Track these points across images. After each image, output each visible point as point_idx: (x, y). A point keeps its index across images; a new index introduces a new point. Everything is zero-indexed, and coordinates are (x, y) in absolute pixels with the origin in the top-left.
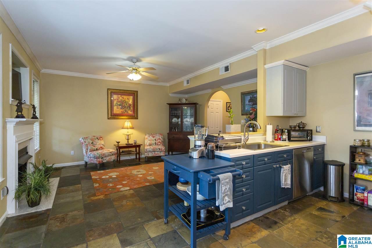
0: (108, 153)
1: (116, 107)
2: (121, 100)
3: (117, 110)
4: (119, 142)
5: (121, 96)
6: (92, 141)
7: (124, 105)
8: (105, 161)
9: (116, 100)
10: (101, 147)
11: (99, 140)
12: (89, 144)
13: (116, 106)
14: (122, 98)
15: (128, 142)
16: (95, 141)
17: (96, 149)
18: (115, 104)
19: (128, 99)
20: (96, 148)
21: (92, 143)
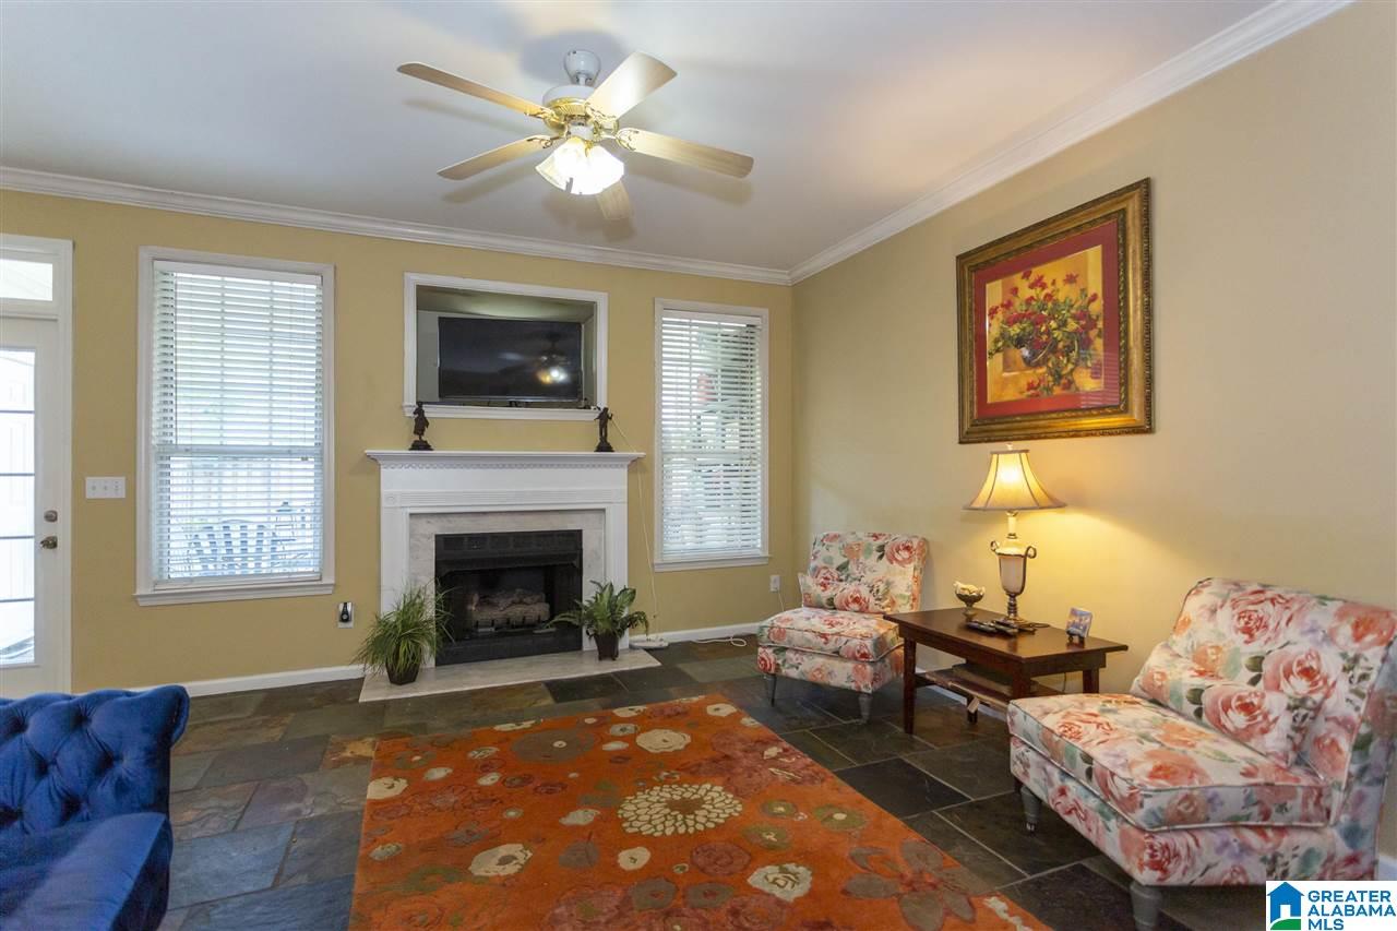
0: (809, 635)
1: (999, 357)
2: (1029, 301)
3: (1006, 379)
4: (979, 598)
5: (1026, 276)
6: (846, 559)
7: (1048, 332)
8: (794, 673)
9: (1000, 316)
10: (856, 600)
11: (885, 558)
12: (825, 568)
13: (998, 351)
14: (1032, 286)
15: (1013, 608)
16: (862, 559)
17: (824, 601)
18: (996, 341)
19: (1071, 279)
20: (829, 593)
21: (841, 568)
